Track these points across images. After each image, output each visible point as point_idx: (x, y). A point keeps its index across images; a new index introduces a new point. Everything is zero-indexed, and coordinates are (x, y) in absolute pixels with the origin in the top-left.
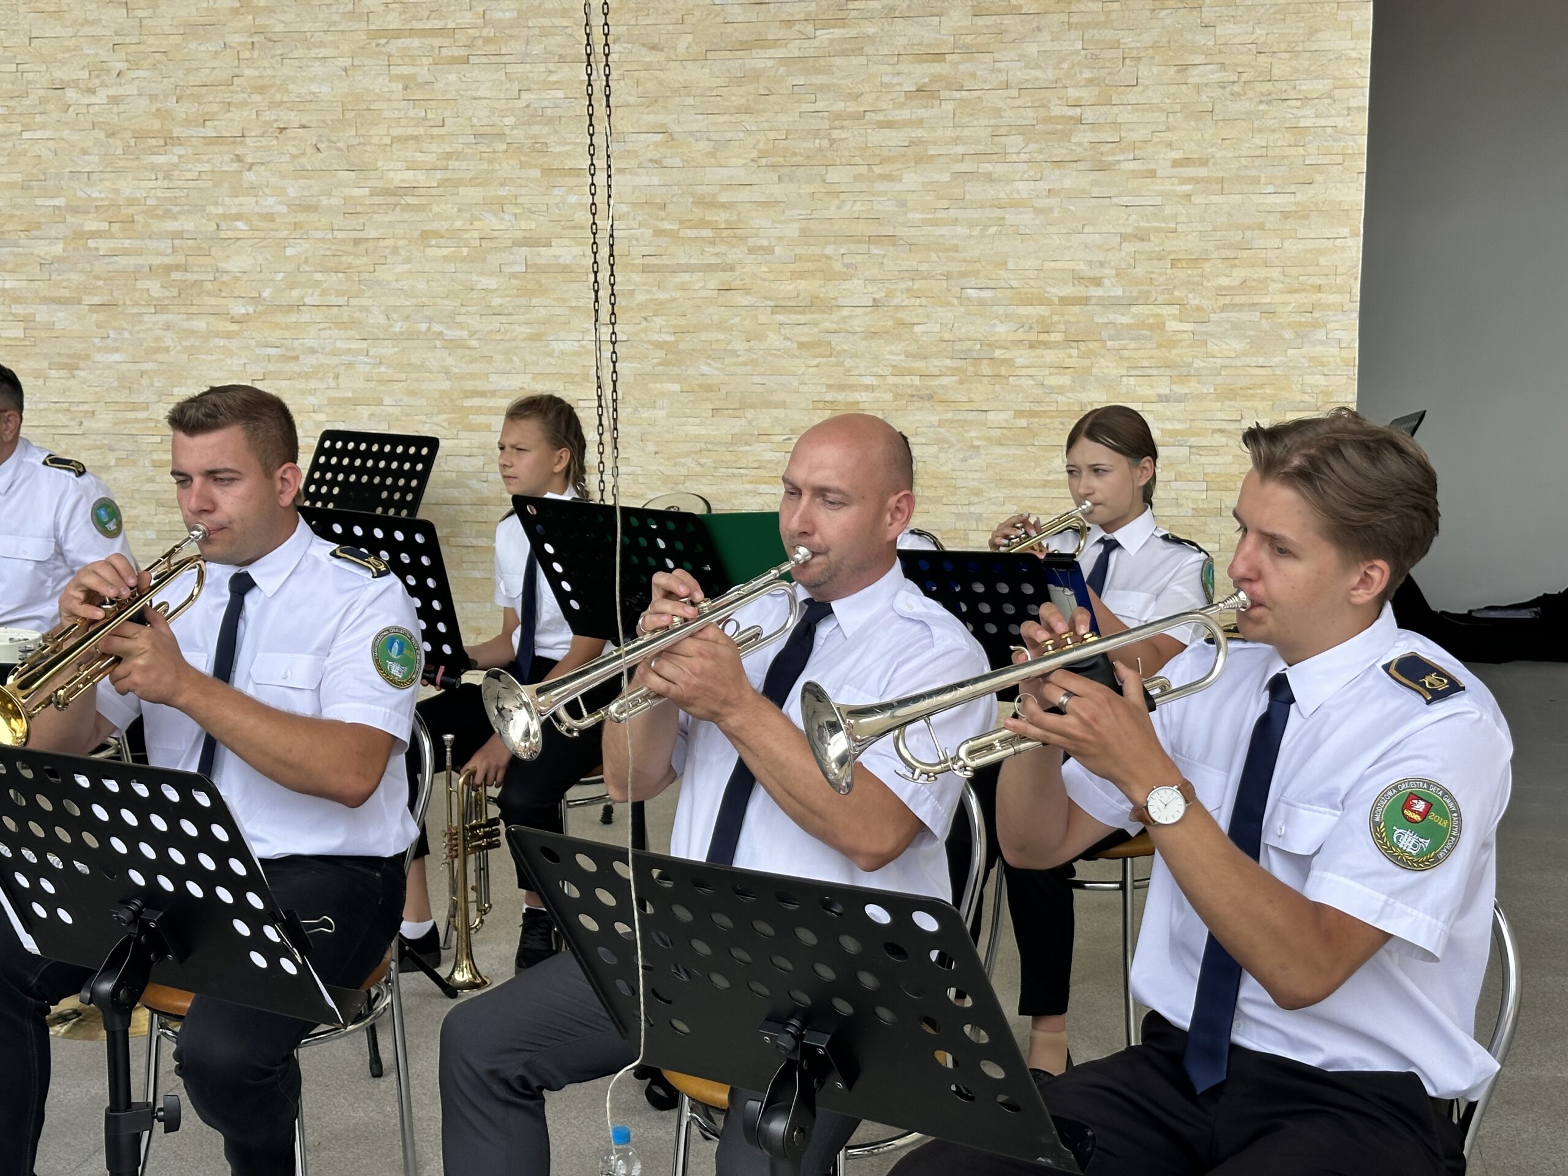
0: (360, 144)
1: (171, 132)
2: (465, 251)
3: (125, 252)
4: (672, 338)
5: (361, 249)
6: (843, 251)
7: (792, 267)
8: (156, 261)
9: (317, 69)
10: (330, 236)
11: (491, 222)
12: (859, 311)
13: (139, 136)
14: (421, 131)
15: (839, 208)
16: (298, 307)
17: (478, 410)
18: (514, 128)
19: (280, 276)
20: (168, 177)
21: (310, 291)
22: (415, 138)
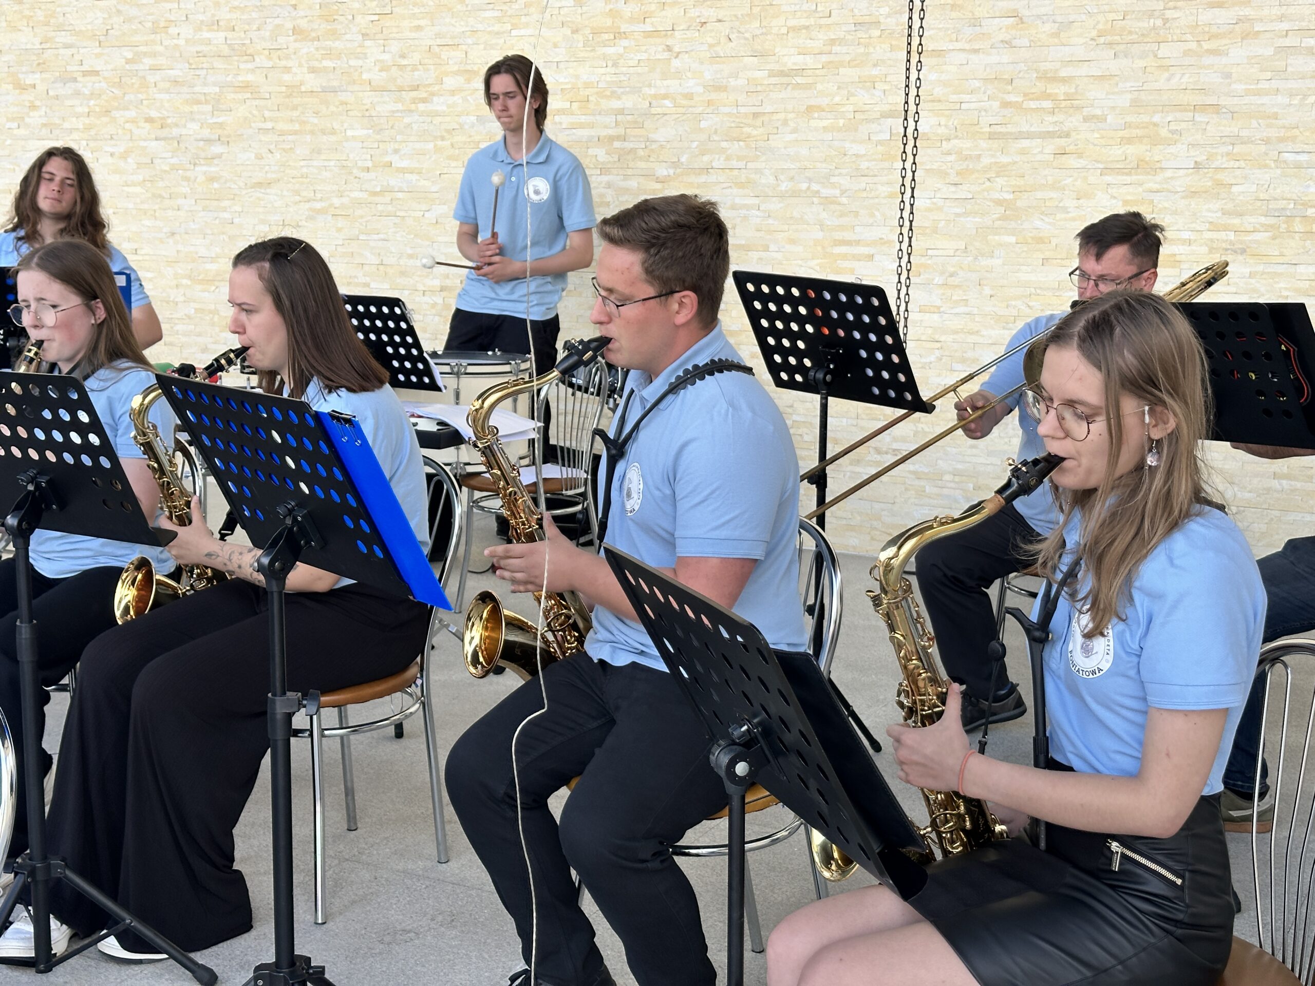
0: (762, 34)
1: (619, 28)
3: (581, 126)
4: (1011, 196)
5: (758, 122)
6: (1169, 119)
7: (1121, 134)
8: (604, 133)
10: (735, 111)
12: (1181, 172)
13: (596, 32)
14: (812, 21)
15: (1169, 80)
16: (707, 170)
19: (695, 144)
20: (615, 65)
21: (717, 156)
22: (807, 27)
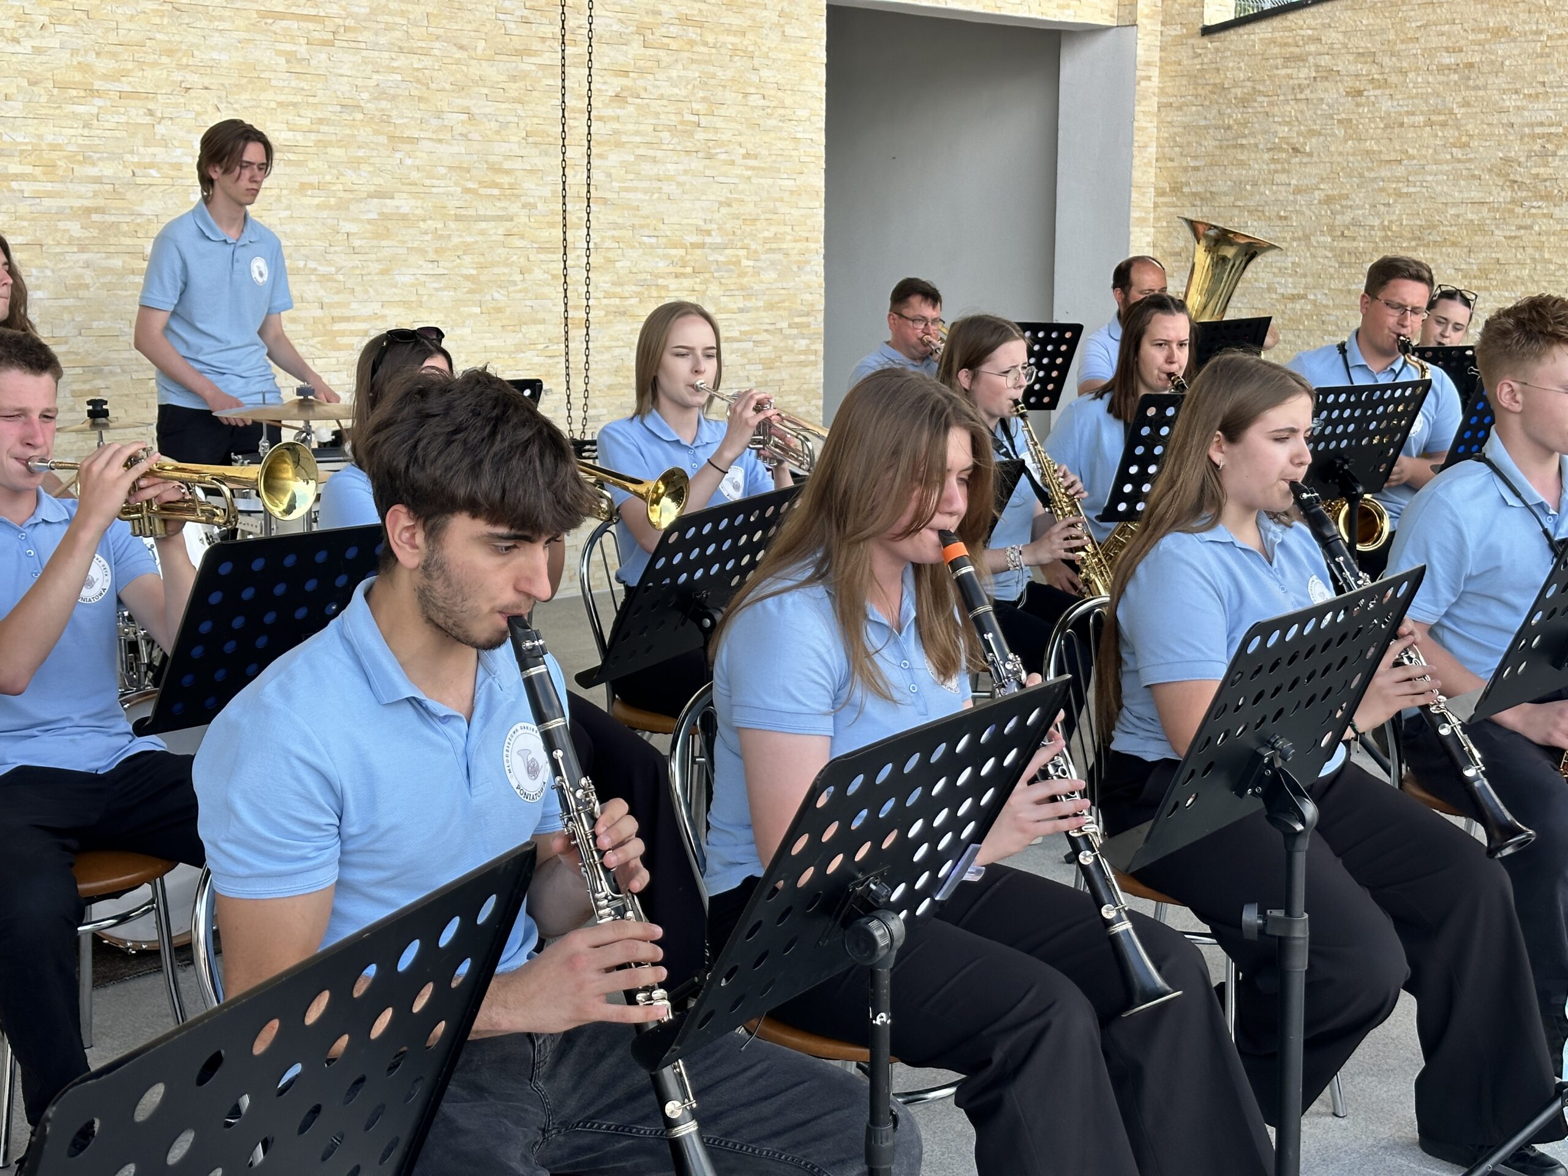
1: (91, 84)
2: (333, 201)
3: (50, 195)
4: (475, 272)
8: (77, 203)
9: (216, 39)
11: (350, 176)
13: (63, 87)
14: (299, 99)
17: (343, 333)
18: (368, 101)
20: (87, 126)
22: (294, 105)
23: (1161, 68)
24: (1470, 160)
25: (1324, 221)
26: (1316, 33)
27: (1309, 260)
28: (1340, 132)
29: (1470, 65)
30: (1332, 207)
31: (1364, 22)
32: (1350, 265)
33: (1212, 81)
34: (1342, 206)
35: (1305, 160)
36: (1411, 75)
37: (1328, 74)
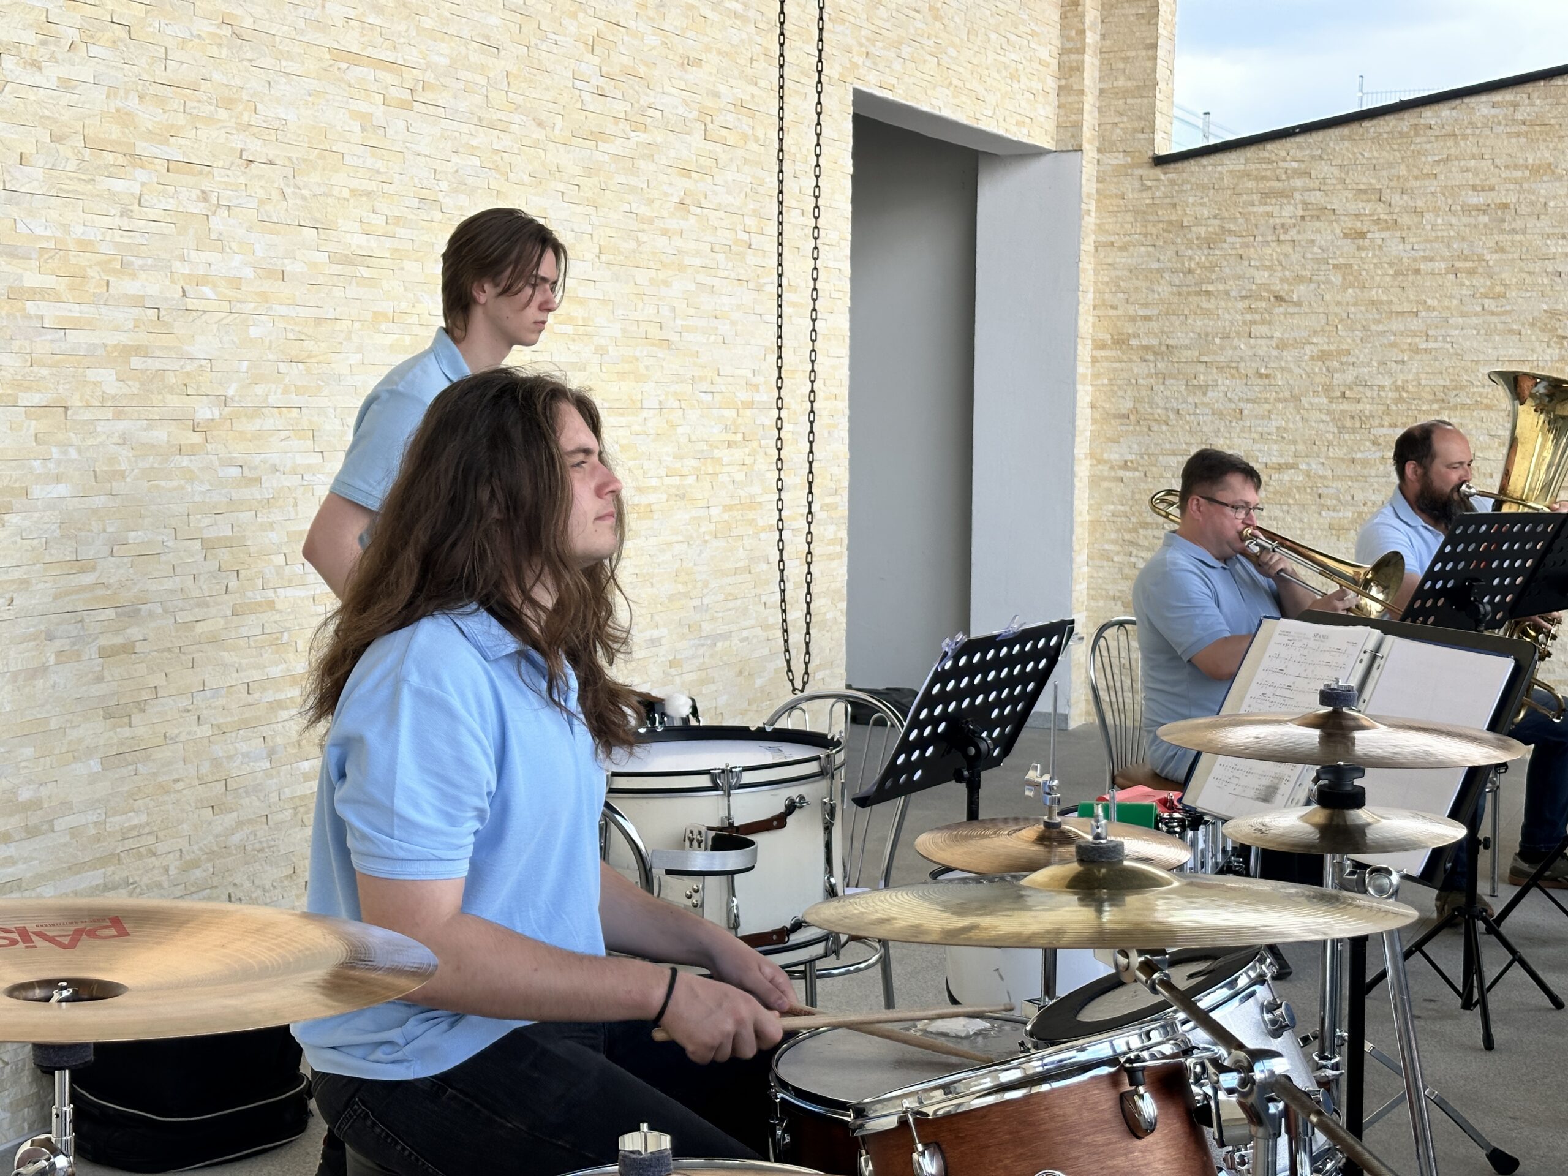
3: (79, 324)
9: (283, 87)
13: (95, 146)
14: (372, 186)
16: (258, 410)
21: (274, 386)
22: (368, 194)
23: (1098, 201)
24: (1506, 312)
25: (1318, 380)
26: (1303, 166)
27: (1300, 424)
28: (1336, 279)
29: (1506, 206)
30: (1328, 363)
31: (1366, 155)
32: (1354, 431)
33: (1166, 218)
34: (1342, 363)
35: (1291, 310)
36: (1427, 216)
37: (1321, 213)
